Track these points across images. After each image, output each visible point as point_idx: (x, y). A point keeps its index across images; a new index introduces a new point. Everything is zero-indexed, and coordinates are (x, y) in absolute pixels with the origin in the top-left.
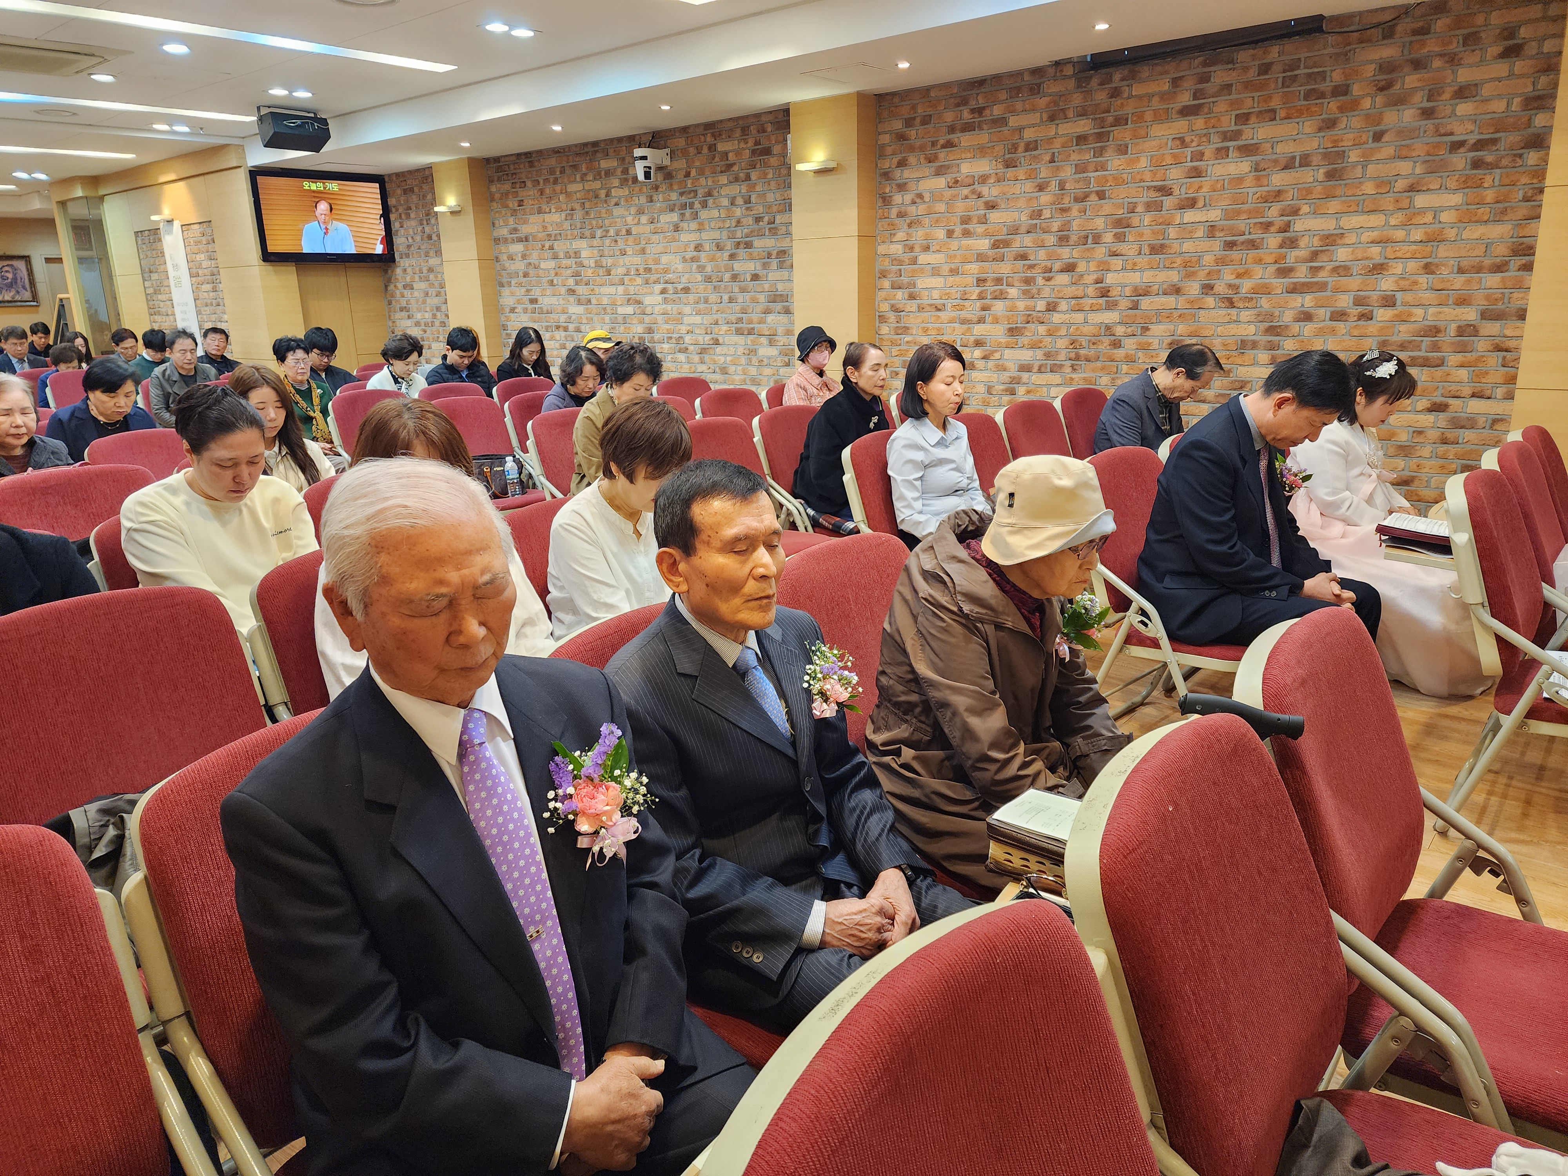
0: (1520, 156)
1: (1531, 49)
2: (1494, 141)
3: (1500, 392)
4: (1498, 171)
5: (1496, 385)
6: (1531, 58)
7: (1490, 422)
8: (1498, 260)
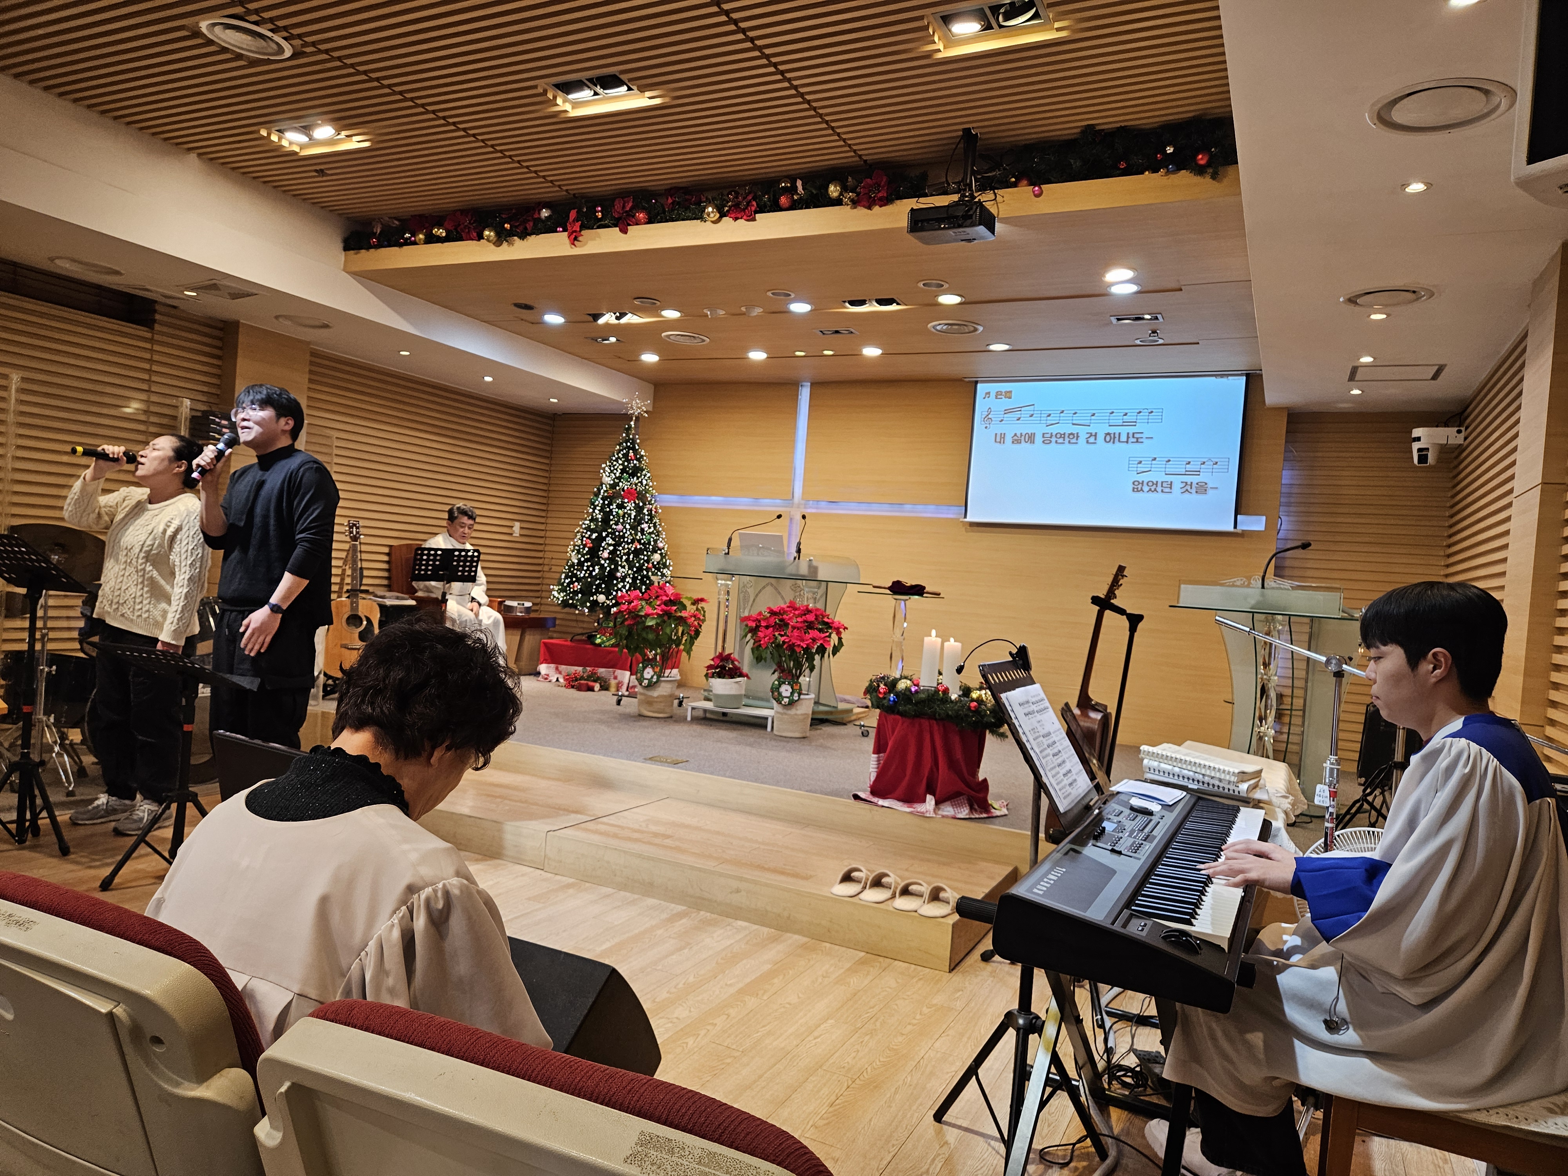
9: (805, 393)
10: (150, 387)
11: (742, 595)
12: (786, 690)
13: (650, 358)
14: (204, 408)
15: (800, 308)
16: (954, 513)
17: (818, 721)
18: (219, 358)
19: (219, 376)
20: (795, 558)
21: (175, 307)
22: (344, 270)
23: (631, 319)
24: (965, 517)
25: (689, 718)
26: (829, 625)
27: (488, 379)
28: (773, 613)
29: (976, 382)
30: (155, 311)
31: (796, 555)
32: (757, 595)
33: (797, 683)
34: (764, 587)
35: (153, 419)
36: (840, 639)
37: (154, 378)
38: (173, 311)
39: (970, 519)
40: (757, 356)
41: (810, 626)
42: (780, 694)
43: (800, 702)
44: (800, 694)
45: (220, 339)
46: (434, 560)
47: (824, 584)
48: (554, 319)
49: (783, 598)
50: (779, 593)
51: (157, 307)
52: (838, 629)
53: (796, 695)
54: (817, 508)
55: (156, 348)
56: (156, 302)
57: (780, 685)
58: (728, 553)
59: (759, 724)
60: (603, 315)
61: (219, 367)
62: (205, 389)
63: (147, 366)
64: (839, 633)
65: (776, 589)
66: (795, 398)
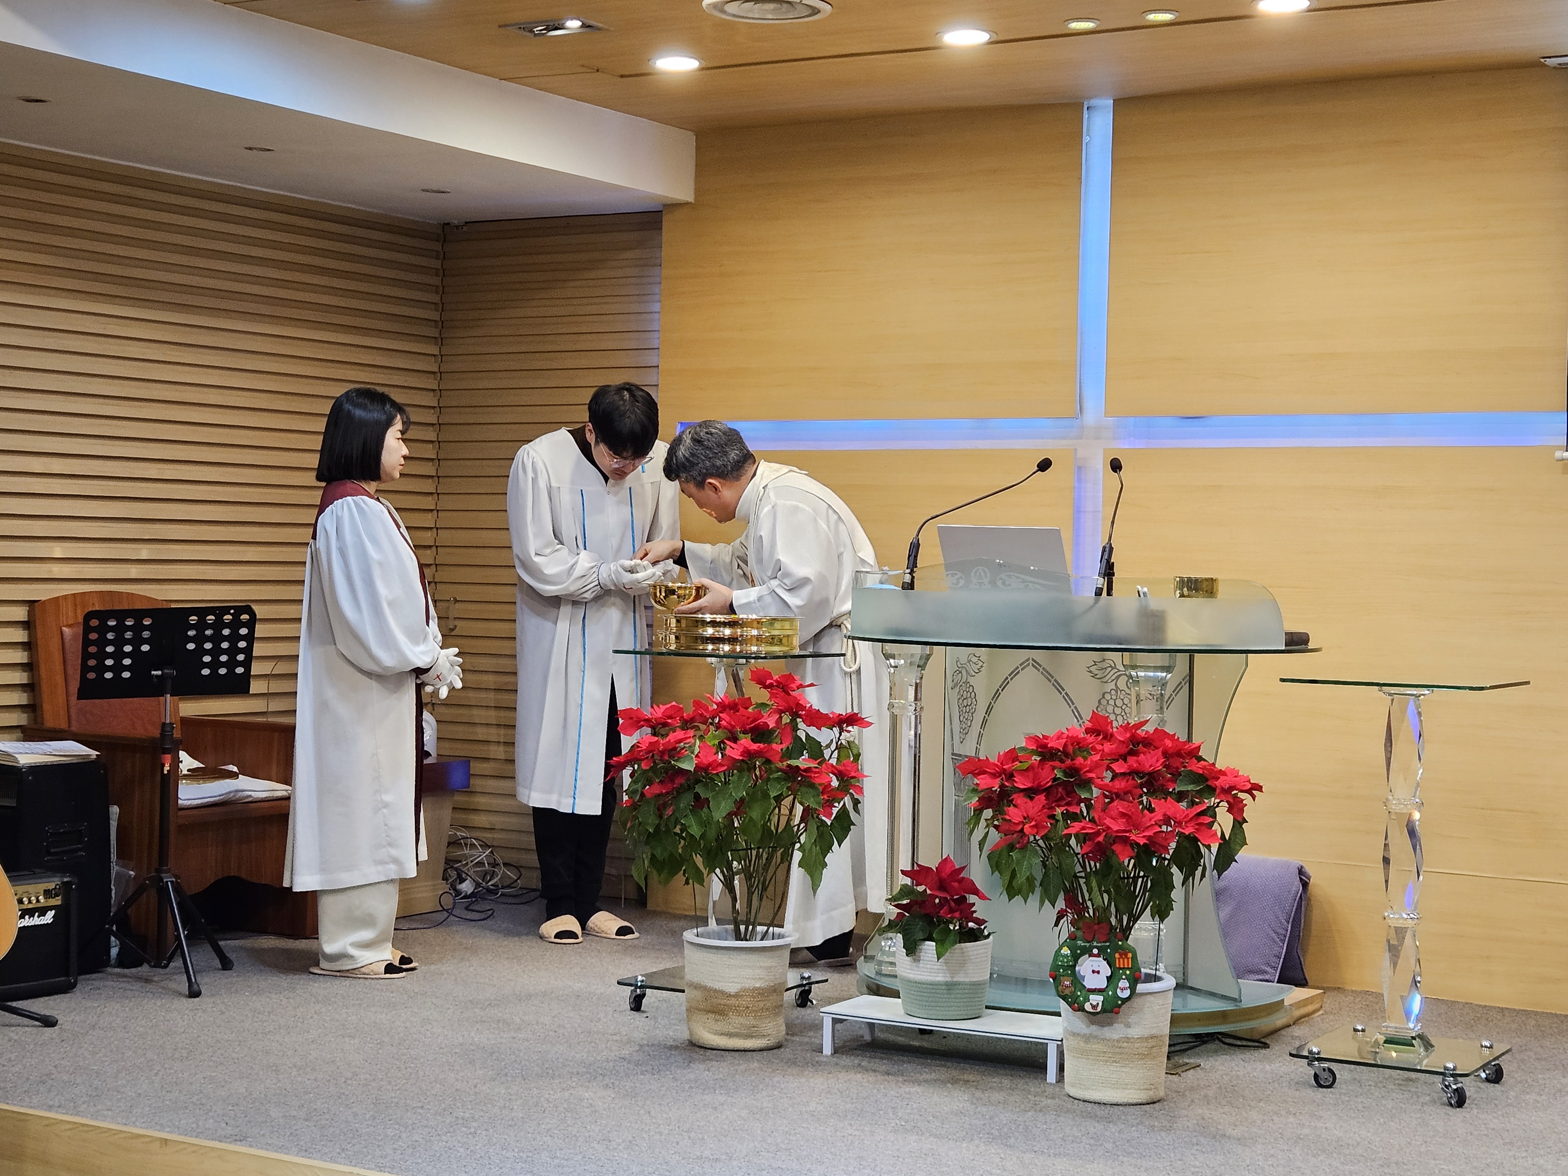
9: (1100, 129)
11: (955, 695)
20: (1098, 593)
31: (1101, 582)
32: (997, 695)
34: (1014, 673)
40: (964, 38)
46: (138, 641)
47: (1182, 660)
50: (1058, 688)
58: (910, 586)
65: (1049, 676)
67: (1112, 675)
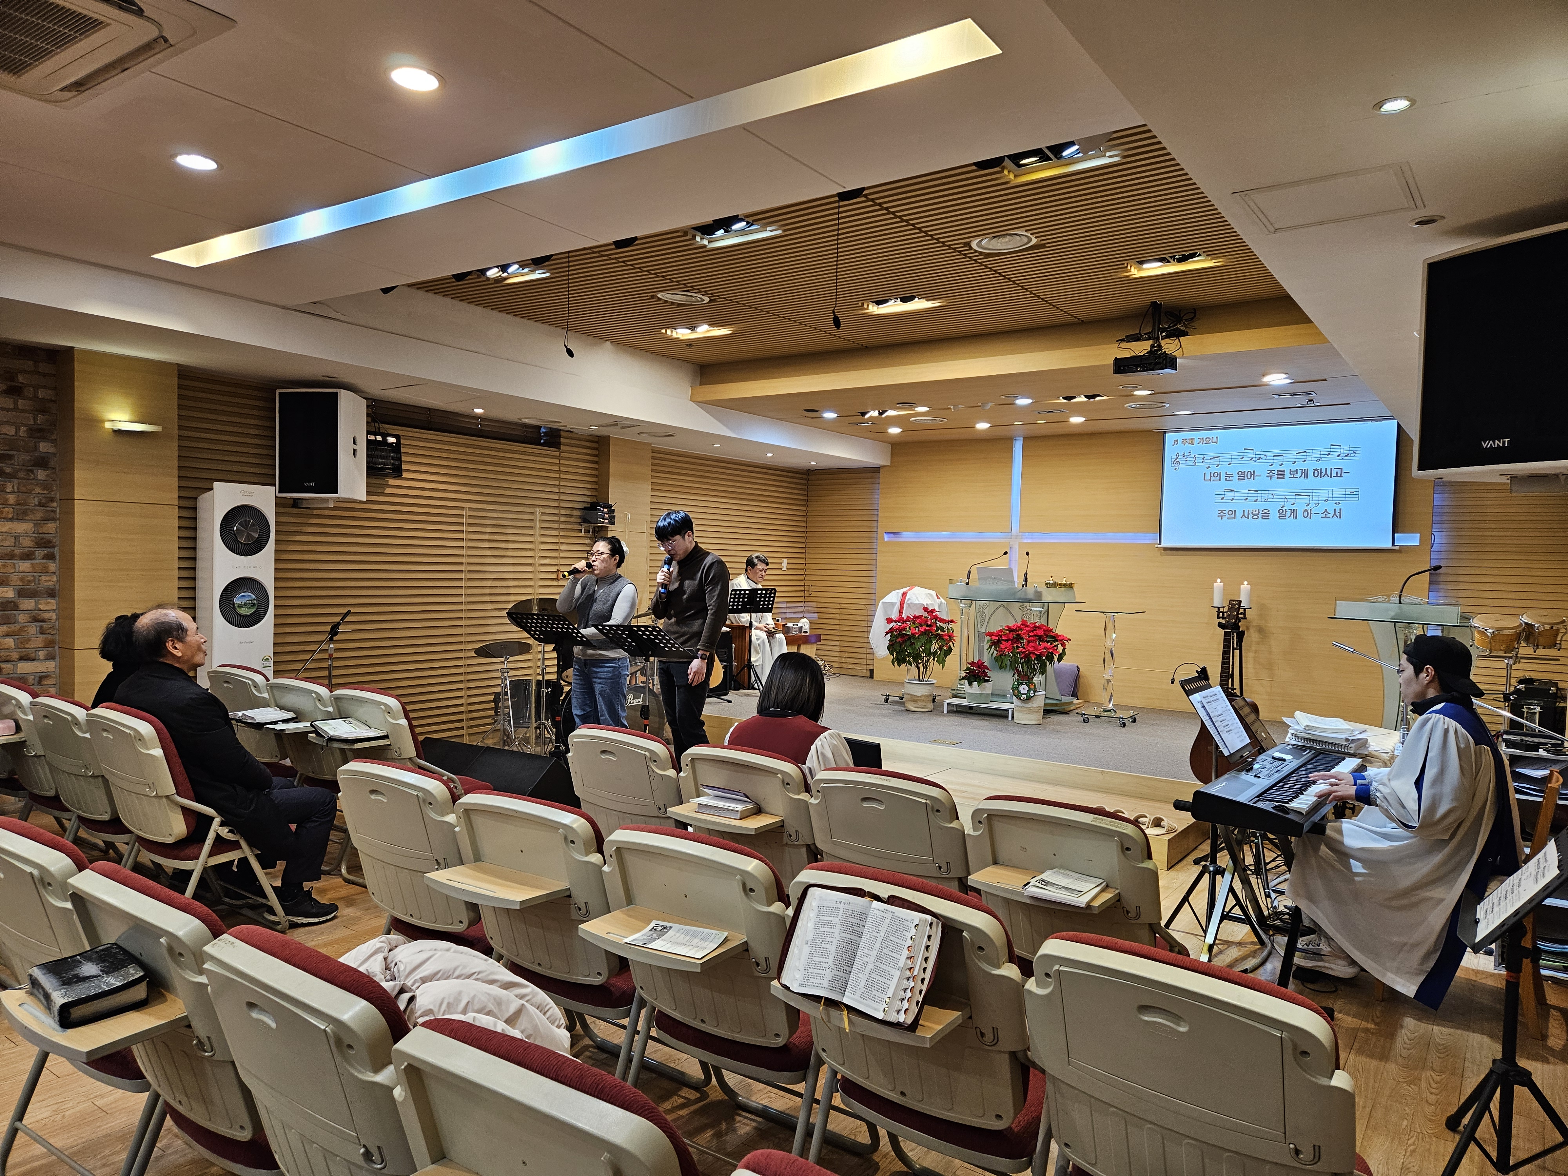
0: (32, 471)
1: (29, 392)
2: (11, 457)
3: (42, 654)
4: (16, 481)
5: (38, 649)
6: (30, 399)
7: (37, 679)
8: (26, 550)
9: (1018, 447)
10: (559, 489)
11: (978, 615)
12: (1024, 689)
13: (894, 431)
14: (589, 500)
15: (1023, 402)
16: (1150, 539)
17: (1048, 712)
18: (596, 463)
19: (596, 476)
20: (1023, 586)
21: (571, 432)
22: (691, 400)
23: (891, 413)
24: (1160, 543)
25: (945, 712)
26: (1056, 638)
27: (770, 455)
28: (1010, 630)
29: (1165, 432)
30: (560, 436)
31: (1024, 583)
32: (992, 615)
33: (1032, 683)
34: (997, 608)
35: (563, 512)
36: (1064, 649)
37: (562, 483)
38: (570, 435)
39: (1164, 545)
40: (982, 426)
41: (1040, 638)
42: (1019, 692)
43: (1035, 697)
44: (1035, 692)
45: (596, 449)
46: (743, 598)
47: (1046, 605)
48: (830, 415)
49: (1013, 616)
50: (1010, 613)
51: (562, 433)
52: (1063, 641)
53: (1032, 692)
54: (1032, 538)
55: (562, 462)
56: (560, 430)
57: (1019, 685)
58: (967, 584)
59: (1001, 715)
60: (869, 412)
61: (596, 469)
62: (589, 486)
63: (558, 476)
64: (1063, 645)
65: (1007, 609)
66: (1011, 450)
67: (1026, 609)
